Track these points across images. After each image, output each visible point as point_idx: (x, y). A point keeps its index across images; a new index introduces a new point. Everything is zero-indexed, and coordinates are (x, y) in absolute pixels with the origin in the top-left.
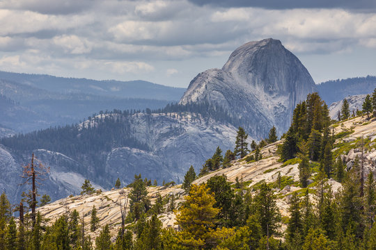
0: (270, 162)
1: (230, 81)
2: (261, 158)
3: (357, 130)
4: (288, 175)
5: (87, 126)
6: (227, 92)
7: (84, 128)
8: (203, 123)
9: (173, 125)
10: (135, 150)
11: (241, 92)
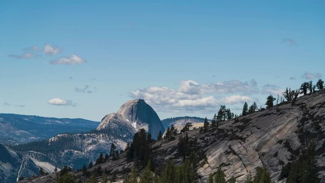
0: (122, 161)
1: (120, 118)
2: (119, 159)
3: (162, 145)
4: (129, 167)
5: (53, 140)
6: (119, 124)
7: (51, 141)
8: (108, 138)
9: (94, 139)
10: (76, 151)
11: (126, 124)
